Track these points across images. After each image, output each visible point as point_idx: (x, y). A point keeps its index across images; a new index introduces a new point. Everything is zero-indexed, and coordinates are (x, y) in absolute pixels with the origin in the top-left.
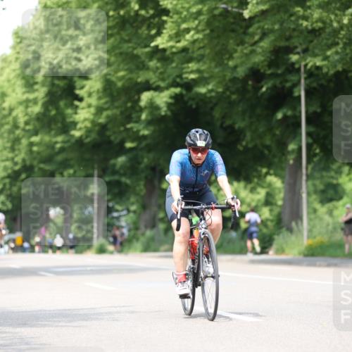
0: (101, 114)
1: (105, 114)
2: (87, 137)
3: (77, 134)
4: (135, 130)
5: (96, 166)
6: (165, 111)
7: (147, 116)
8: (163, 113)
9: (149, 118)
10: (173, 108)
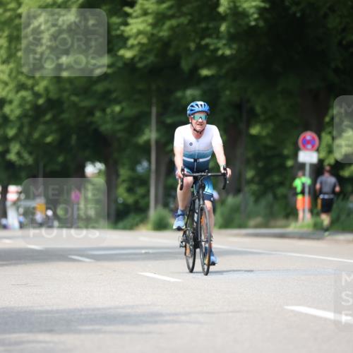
0: (163, 24)
1: (168, 24)
2: (141, 59)
3: (128, 54)
4: (212, 47)
5: (154, 100)
6: (256, 20)
7: (228, 27)
8: (253, 23)
9: (232, 30)
10: (268, 15)
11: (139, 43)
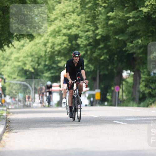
11: (151, 4)
